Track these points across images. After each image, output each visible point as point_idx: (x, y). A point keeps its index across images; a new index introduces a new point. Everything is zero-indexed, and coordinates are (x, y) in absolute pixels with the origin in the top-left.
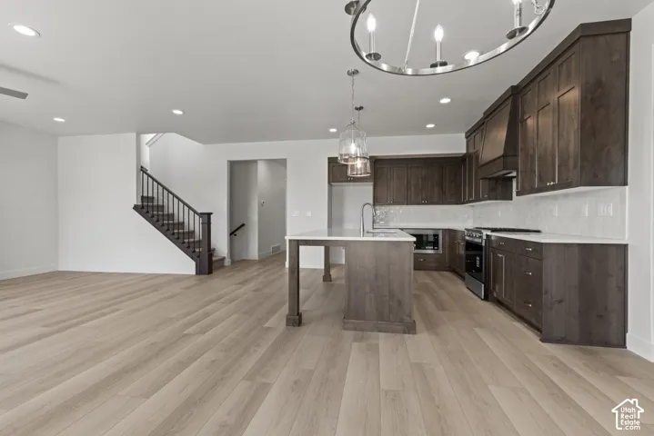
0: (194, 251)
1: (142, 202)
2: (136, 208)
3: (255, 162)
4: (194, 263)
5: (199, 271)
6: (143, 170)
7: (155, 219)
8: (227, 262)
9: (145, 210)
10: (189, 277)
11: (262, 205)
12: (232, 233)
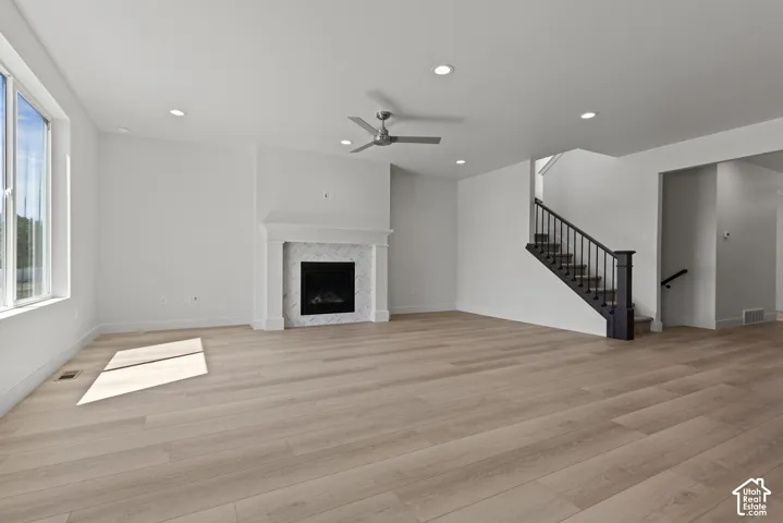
0: (605, 305)
1: (536, 240)
2: (529, 247)
3: (713, 167)
4: (604, 321)
5: (613, 333)
6: (537, 202)
7: (551, 260)
8: (656, 326)
9: (539, 249)
10: (597, 339)
11: (724, 239)
12: (665, 283)
